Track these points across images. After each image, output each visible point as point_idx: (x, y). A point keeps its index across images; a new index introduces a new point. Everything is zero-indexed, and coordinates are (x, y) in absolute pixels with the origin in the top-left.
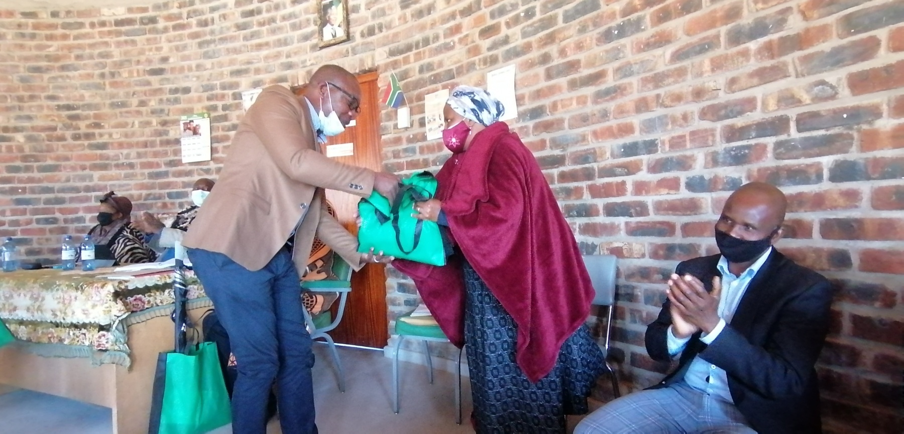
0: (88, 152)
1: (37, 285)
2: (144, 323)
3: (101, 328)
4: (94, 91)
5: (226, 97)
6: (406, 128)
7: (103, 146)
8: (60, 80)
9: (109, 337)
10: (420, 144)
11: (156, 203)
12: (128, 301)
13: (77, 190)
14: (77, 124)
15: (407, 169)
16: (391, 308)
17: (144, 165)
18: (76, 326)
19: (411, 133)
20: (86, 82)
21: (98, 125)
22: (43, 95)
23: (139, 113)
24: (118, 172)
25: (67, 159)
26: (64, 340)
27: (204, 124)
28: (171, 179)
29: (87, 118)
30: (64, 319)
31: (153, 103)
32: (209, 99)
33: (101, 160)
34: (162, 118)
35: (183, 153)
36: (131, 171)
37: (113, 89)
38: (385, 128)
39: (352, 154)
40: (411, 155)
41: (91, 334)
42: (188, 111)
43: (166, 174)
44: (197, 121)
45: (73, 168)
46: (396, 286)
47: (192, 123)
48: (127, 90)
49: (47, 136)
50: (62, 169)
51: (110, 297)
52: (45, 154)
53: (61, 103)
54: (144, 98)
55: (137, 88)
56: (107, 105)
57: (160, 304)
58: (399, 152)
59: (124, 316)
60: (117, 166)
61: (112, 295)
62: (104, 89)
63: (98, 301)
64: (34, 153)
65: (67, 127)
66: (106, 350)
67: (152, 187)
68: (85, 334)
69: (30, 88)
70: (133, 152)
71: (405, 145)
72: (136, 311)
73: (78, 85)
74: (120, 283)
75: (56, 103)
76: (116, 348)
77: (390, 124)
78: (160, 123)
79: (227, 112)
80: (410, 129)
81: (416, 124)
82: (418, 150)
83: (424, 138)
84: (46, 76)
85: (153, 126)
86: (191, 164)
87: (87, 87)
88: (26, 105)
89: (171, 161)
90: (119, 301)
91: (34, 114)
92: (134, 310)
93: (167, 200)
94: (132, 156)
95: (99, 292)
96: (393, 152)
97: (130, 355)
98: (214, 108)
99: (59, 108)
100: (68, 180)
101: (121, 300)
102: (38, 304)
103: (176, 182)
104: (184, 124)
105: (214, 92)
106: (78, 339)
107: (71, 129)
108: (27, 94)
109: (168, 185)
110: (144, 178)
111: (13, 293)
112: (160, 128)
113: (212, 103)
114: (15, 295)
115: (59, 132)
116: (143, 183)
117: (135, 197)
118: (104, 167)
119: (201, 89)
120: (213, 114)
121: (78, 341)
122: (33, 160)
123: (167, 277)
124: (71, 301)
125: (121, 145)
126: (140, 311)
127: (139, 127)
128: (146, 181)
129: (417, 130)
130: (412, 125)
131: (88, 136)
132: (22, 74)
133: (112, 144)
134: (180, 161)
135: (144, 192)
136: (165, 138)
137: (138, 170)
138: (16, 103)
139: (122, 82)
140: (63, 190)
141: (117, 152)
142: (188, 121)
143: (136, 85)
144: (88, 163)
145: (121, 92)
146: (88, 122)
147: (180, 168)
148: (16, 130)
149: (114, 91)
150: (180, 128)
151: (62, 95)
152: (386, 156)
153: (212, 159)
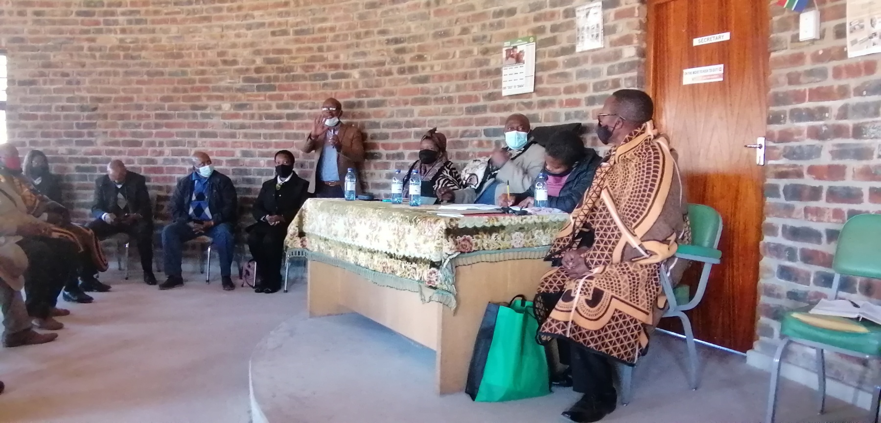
0: (411, 86)
1: (376, 215)
2: (470, 266)
3: (433, 264)
4: (419, 22)
5: (557, 16)
6: (813, 41)
7: (425, 80)
8: (391, 13)
9: (439, 274)
10: (835, 63)
11: (472, 141)
12: (457, 240)
13: (398, 125)
14: (402, 58)
15: (810, 100)
16: (763, 300)
17: (463, 99)
18: (407, 259)
19: (820, 48)
20: (412, 12)
21: (420, 58)
22: (376, 30)
23: (460, 41)
24: (437, 106)
25: (392, 93)
26: (397, 272)
27: (528, 50)
28: (489, 114)
29: (411, 50)
30: (397, 251)
31: (476, 30)
32: (536, 19)
33: (422, 93)
34: (484, 46)
35: (504, 85)
36: (448, 106)
37: (436, 18)
38: (778, 41)
39: (721, 79)
40: (818, 79)
41: (421, 270)
42: (512, 36)
43: (484, 109)
44: (521, 47)
45: (397, 103)
46: (775, 269)
47: (515, 50)
48: (450, 17)
49: (377, 71)
50: (388, 103)
51: (443, 234)
52: (375, 89)
53: (390, 37)
54: (467, 25)
55: (461, 15)
56: (430, 36)
57: (486, 248)
58: (799, 75)
59: (455, 256)
60: (437, 100)
61: (444, 231)
62: (429, 19)
63: (430, 237)
64: (367, 89)
65: (394, 61)
66: (435, 288)
67: (469, 123)
68: (415, 269)
69: (366, 25)
70: (453, 85)
71: (808, 66)
72: (464, 253)
73: (406, 17)
74: (452, 220)
75: (386, 37)
76: (445, 287)
77: (787, 35)
78: (481, 52)
79: (556, 34)
80: (819, 42)
81: (830, 34)
82: (830, 73)
83: (843, 54)
84: (379, 11)
85: (473, 56)
86: (511, 96)
87: (413, 18)
88: (362, 41)
89: (490, 94)
90: (450, 239)
91: (369, 49)
92: (463, 250)
93: (483, 138)
94: (451, 90)
95: (431, 227)
96: (789, 75)
97: (456, 297)
98: (541, 30)
99: (389, 42)
100: (392, 116)
101: (452, 237)
102: (375, 233)
103: (494, 118)
104: (507, 51)
105: (543, 11)
106: (408, 273)
107: (398, 63)
108: (363, 30)
109: (485, 121)
110: (461, 113)
111: (356, 220)
112: (480, 57)
113: (539, 24)
114: (357, 223)
115: (387, 67)
116: (460, 119)
117: (452, 134)
118: (424, 102)
119: (528, 9)
120: (540, 37)
121: (409, 275)
122: (365, 95)
123: (495, 220)
124: (404, 233)
125: (441, 78)
126: (469, 252)
127: (460, 57)
128: (464, 116)
129: (830, 42)
130: (822, 36)
131: (412, 69)
132: (360, 11)
133: (433, 76)
134: (500, 93)
135: (461, 129)
136: (485, 68)
137: (456, 105)
138: (355, 41)
139: (445, 9)
140: (387, 125)
141: (437, 85)
142: (512, 48)
143: (460, 11)
144: (410, 98)
145: (444, 20)
146: (412, 55)
147: (499, 102)
148: (354, 66)
149: (438, 19)
150: (502, 56)
151: (391, 29)
152: (777, 82)
153: (535, 91)
